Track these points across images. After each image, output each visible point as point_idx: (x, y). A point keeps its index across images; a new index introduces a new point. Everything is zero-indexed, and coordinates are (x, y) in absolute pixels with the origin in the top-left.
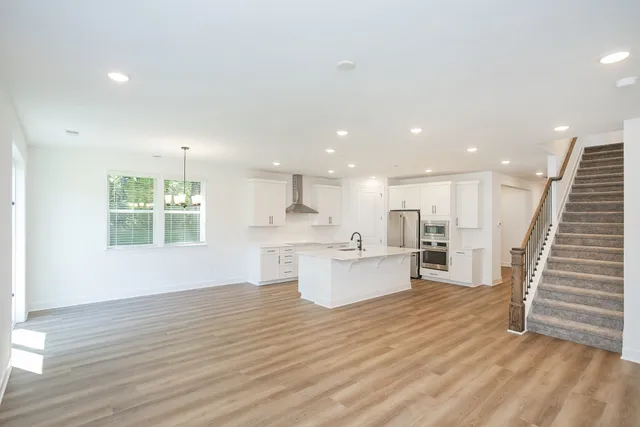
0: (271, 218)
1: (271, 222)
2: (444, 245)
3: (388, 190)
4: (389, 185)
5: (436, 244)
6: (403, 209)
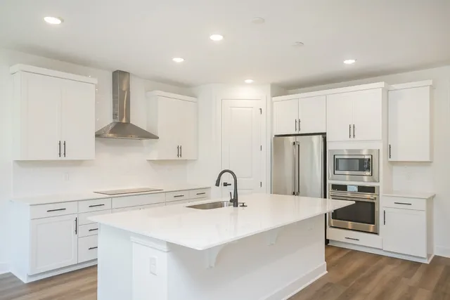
2: (371, 190)
3: (272, 103)
4: (273, 96)
5: (356, 189)
6: (297, 133)
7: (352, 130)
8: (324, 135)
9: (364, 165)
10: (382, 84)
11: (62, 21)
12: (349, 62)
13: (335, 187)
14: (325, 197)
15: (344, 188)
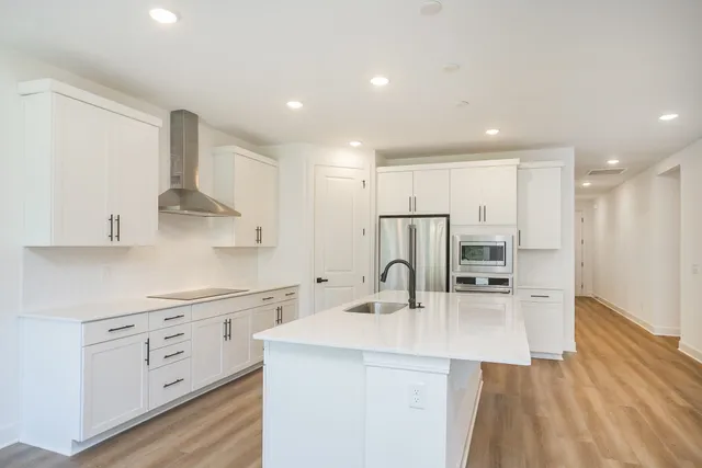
0: (115, 221)
1: (115, 234)
2: (504, 282)
3: (377, 173)
4: (378, 165)
5: (487, 282)
6: (411, 214)
7: (482, 213)
8: (448, 216)
9: (497, 253)
10: (516, 161)
11: (179, 17)
12: (492, 132)
13: (460, 280)
14: (448, 291)
15: (472, 281)
